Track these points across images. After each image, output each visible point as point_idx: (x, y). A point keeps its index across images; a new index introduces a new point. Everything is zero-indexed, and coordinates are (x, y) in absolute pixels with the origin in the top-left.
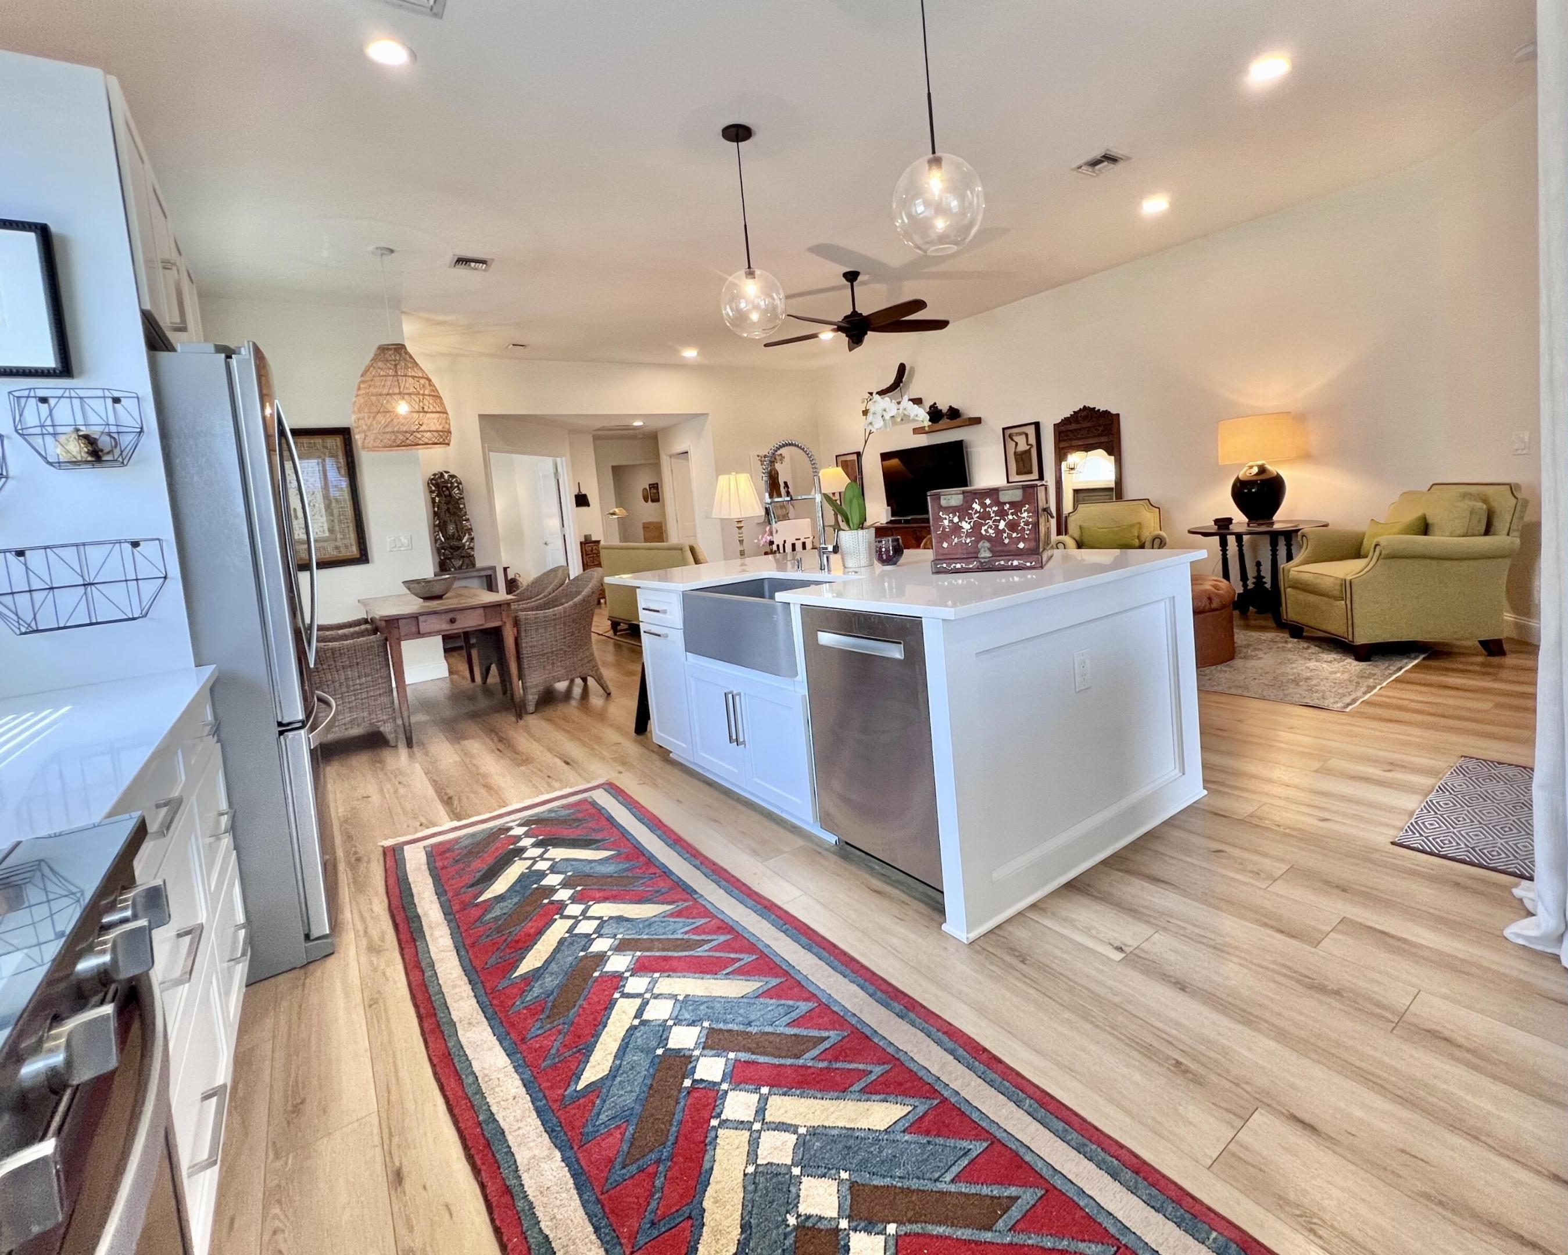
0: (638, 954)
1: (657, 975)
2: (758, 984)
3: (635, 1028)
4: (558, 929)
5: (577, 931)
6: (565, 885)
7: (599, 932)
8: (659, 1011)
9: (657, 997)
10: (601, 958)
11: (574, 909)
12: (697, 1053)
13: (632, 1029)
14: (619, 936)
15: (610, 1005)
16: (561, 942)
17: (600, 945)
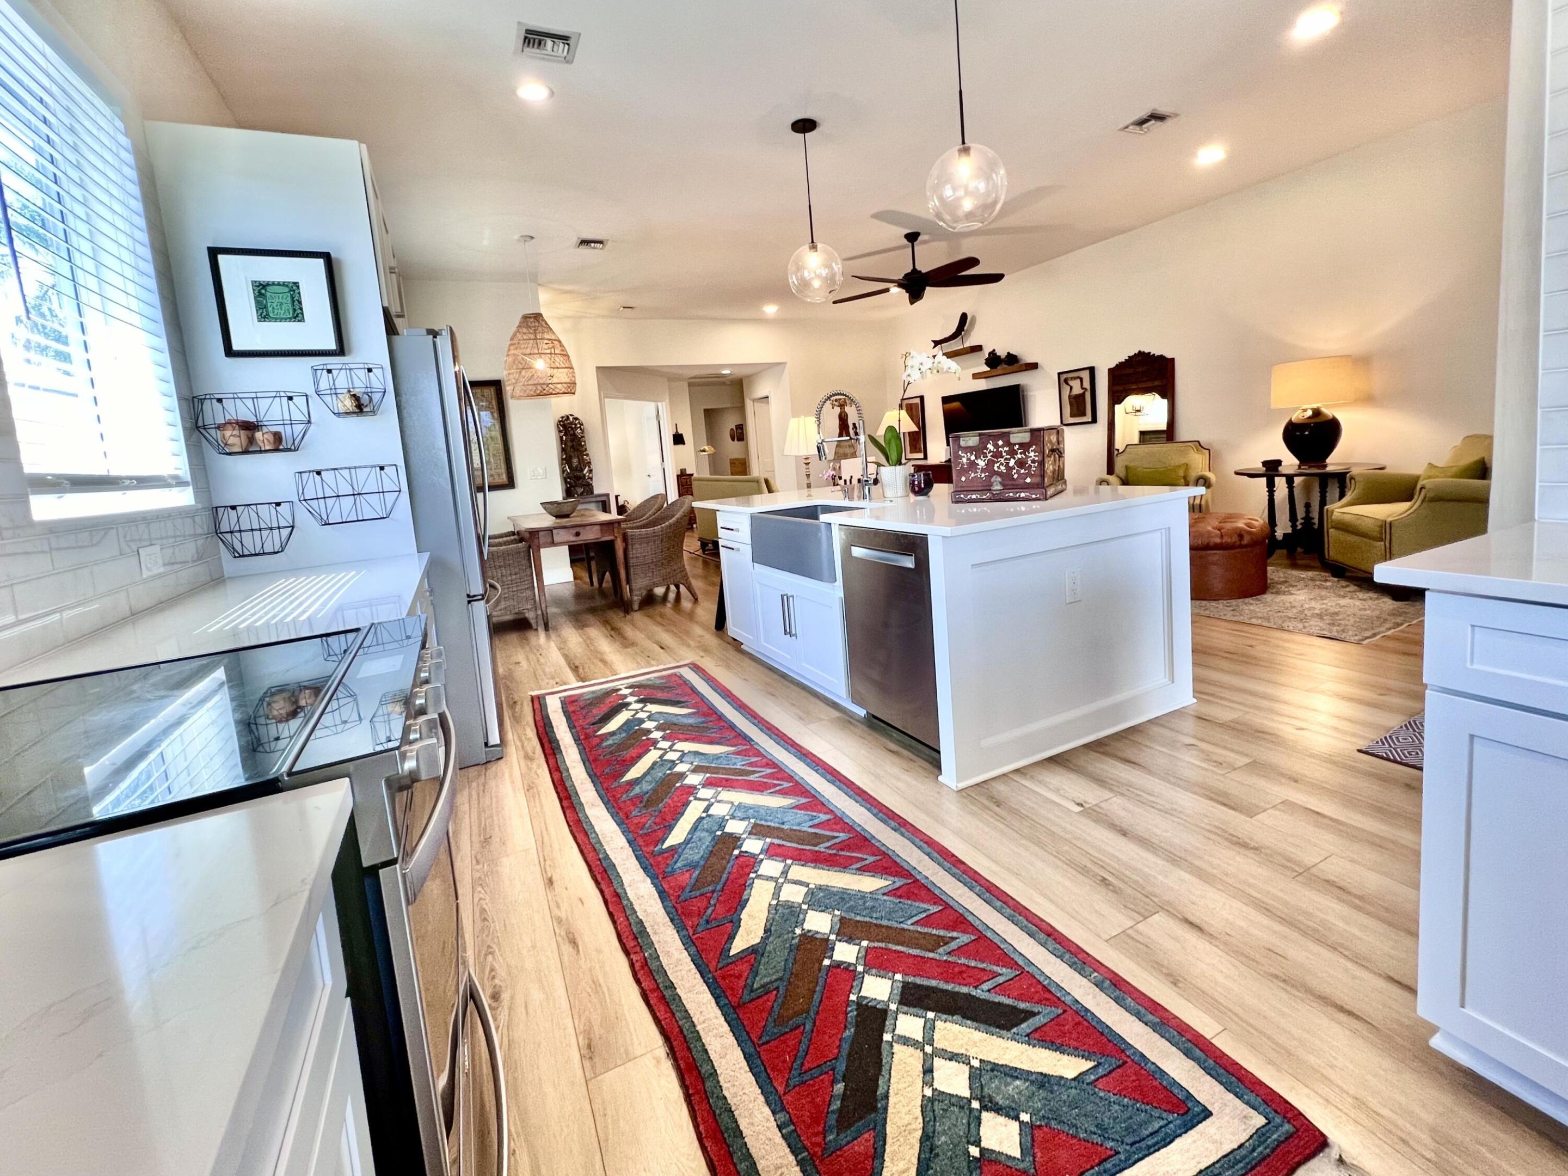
0: (708, 775)
1: (720, 789)
2: (792, 801)
3: (703, 818)
4: (652, 756)
5: (665, 758)
6: (658, 728)
7: (681, 759)
8: (719, 810)
9: (719, 802)
10: (682, 776)
11: (665, 745)
12: (744, 836)
13: (701, 819)
14: (695, 763)
15: (686, 804)
16: (654, 763)
17: (681, 768)
